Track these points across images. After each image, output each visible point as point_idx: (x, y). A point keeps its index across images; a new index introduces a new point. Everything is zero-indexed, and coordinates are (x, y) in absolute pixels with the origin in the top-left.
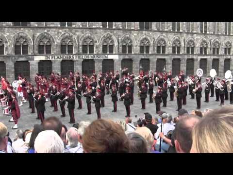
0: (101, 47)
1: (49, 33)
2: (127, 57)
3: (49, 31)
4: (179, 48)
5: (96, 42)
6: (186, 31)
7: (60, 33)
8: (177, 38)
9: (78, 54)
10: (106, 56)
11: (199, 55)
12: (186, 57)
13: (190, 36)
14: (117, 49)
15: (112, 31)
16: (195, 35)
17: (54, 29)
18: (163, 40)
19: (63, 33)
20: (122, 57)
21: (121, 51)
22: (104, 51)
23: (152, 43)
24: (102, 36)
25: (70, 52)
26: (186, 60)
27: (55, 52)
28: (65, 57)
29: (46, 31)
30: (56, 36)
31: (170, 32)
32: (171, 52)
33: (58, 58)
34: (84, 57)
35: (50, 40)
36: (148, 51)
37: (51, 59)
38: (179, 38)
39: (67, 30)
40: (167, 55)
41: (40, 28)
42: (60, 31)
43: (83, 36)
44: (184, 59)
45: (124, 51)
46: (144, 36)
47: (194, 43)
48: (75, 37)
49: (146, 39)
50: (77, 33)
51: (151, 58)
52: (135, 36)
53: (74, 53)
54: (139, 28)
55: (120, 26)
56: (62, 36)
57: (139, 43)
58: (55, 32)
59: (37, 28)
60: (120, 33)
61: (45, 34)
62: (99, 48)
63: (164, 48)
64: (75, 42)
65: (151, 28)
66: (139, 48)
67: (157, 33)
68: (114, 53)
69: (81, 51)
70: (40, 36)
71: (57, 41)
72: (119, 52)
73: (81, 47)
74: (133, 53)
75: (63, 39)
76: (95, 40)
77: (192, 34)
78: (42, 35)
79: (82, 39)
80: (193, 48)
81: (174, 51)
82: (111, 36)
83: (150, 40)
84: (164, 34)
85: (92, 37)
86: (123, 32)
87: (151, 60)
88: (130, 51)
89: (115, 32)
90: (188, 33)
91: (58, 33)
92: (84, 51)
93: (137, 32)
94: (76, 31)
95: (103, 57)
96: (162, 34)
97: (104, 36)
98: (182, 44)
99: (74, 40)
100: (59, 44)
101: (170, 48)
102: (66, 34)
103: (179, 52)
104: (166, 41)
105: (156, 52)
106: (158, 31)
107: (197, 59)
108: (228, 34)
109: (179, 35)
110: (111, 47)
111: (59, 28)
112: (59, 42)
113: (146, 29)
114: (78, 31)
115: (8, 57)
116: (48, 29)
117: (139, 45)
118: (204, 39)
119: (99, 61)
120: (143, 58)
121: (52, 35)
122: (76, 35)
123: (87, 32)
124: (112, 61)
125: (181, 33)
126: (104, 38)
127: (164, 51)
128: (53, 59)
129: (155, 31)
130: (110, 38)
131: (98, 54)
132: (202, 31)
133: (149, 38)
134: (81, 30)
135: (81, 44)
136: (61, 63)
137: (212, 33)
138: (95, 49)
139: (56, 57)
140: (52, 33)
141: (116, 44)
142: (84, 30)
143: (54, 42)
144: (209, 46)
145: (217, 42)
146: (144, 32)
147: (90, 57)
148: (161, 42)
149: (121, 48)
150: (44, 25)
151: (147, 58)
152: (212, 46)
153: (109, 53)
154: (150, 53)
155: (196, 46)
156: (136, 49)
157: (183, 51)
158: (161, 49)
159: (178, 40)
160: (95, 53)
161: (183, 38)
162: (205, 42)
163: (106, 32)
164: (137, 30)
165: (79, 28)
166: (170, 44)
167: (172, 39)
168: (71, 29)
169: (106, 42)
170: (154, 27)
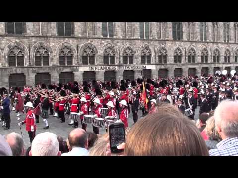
0: (140, 58)
1: (92, 43)
2: (163, 67)
3: (92, 41)
4: (207, 57)
5: (135, 52)
6: (212, 41)
7: (103, 43)
8: (205, 47)
9: (120, 65)
10: (145, 66)
11: (223, 63)
12: (213, 66)
13: (215, 45)
14: (154, 58)
15: (149, 41)
16: (219, 44)
17: (97, 40)
18: (193, 50)
19: (105, 44)
20: (158, 67)
21: (157, 61)
22: (143, 62)
23: (184, 53)
24: (141, 47)
25: (113, 62)
26: (213, 69)
27: (98, 62)
28: (108, 68)
29: (89, 41)
30: (99, 47)
31: (199, 42)
32: (200, 61)
33: (101, 68)
34: (125, 68)
35: (94, 50)
36: (180, 61)
37: (94, 69)
38: (206, 47)
39: (109, 40)
40: (197, 64)
41: (84, 38)
42: (103, 41)
43: (123, 47)
45: (160, 61)
46: (177, 47)
47: (219, 52)
48: (116, 48)
49: (178, 49)
50: (118, 44)
51: (184, 67)
52: (169, 46)
53: (116, 64)
54: (172, 39)
55: (156, 36)
56: (104, 47)
57: (173, 53)
58: (97, 42)
59: (81, 38)
60: (156, 43)
61: (89, 45)
62: (138, 58)
63: (194, 57)
64: (117, 52)
65: (182, 38)
66: (173, 58)
67: (187, 43)
68: (152, 63)
69: (122, 62)
70: (84, 47)
71: (101, 52)
72: (155, 62)
73: (122, 58)
74: (168, 63)
75: (105, 50)
76: (134, 50)
77: (217, 43)
78: (85, 45)
79: (123, 50)
80: (218, 57)
81: (202, 61)
84: (194, 44)
85: (132, 47)
86: (159, 43)
87: (184, 70)
88: (165, 61)
89: (152, 43)
90: (213, 43)
91: (100, 44)
92: (125, 62)
94: (117, 42)
95: (141, 68)
96: (192, 44)
97: (142, 47)
98: (209, 53)
99: (115, 51)
100: (102, 55)
101: (199, 58)
102: (109, 45)
103: (207, 61)
104: (195, 50)
105: (187, 61)
106: (189, 41)
109: (206, 44)
110: (149, 57)
111: (102, 38)
112: (102, 52)
113: (178, 38)
114: (119, 42)
115: (54, 68)
116: (91, 40)
117: (173, 55)
118: (227, 48)
119: (139, 71)
120: (177, 67)
121: (95, 45)
122: (116, 46)
123: (128, 42)
124: (150, 71)
125: (208, 42)
126: (142, 49)
127: (194, 61)
128: (97, 70)
129: (186, 41)
130: (147, 48)
131: (137, 64)
132: (225, 41)
133: (181, 48)
134: (121, 41)
135: (121, 55)
136: (104, 73)
137: (234, 42)
138: (134, 60)
139: (99, 68)
140: (95, 43)
141: (153, 54)
142: (125, 41)
143: (97, 52)
144: (232, 55)
146: (177, 42)
147: (130, 67)
148: (191, 51)
149: (157, 58)
150: (87, 35)
151: (180, 67)
152: (234, 54)
153: (148, 63)
154: (183, 63)
155: (221, 55)
156: (170, 59)
157: (210, 60)
158: (192, 58)
159: (205, 50)
160: (135, 63)
161: (210, 47)
162: (228, 50)
163: (143, 42)
164: (171, 41)
165: (120, 39)
166: (199, 54)
167: (201, 49)
168: (112, 39)
169: (144, 52)
170: (185, 37)
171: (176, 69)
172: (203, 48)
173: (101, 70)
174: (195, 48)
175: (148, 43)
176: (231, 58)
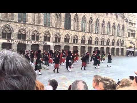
0: (43, 38)
1: (10, 25)
2: (57, 44)
3: (10, 24)
4: (84, 41)
5: (40, 34)
6: (88, 32)
7: (18, 26)
9: (29, 40)
10: (46, 43)
11: (94, 45)
12: (88, 46)
14: (52, 38)
15: (50, 28)
17: (14, 23)
18: (76, 36)
19: (20, 26)
20: (55, 44)
21: (54, 41)
22: (45, 40)
23: (71, 37)
24: (44, 31)
25: (24, 38)
27: (14, 38)
28: (21, 41)
29: (8, 23)
30: (15, 28)
31: (80, 31)
32: (80, 43)
33: (16, 41)
34: (32, 42)
35: (11, 30)
36: (68, 42)
37: (10, 42)
38: (85, 35)
39: (22, 24)
40: (79, 44)
41: (4, 21)
42: (18, 25)
43: (32, 30)
45: (56, 41)
46: (67, 33)
47: (92, 38)
48: (27, 29)
49: (68, 35)
51: (70, 45)
52: (62, 32)
53: (27, 40)
54: (64, 28)
55: (54, 25)
56: (19, 28)
57: (64, 36)
58: (14, 25)
60: (54, 30)
61: (8, 26)
63: (77, 40)
64: (27, 33)
65: (71, 28)
66: (64, 39)
67: (73, 31)
68: (50, 41)
69: (31, 39)
70: (4, 26)
73: (31, 36)
74: (61, 42)
75: (19, 30)
76: (39, 33)
77: (91, 33)
78: (5, 26)
79: (32, 32)
80: (91, 41)
81: (82, 42)
82: (49, 31)
83: (70, 35)
84: (77, 32)
85: (38, 30)
86: (56, 30)
87: (70, 47)
88: (59, 41)
89: (51, 29)
90: (89, 33)
91: (16, 26)
92: (33, 39)
93: (63, 30)
94: (28, 26)
95: (44, 44)
97: (45, 31)
98: (86, 38)
99: (27, 31)
100: (17, 33)
101: (80, 41)
102: (22, 27)
103: (84, 43)
105: (72, 42)
106: (74, 30)
107: (93, 47)
108: (108, 34)
109: (84, 33)
110: (49, 38)
111: (17, 23)
112: (17, 31)
113: (68, 28)
114: (29, 26)
116: (10, 23)
117: (64, 37)
118: (97, 36)
119: (42, 45)
120: (66, 45)
121: (12, 26)
122: (28, 28)
123: (35, 27)
124: (49, 46)
125: (85, 32)
126: (45, 32)
127: (77, 42)
128: (12, 42)
129: (73, 30)
130: (48, 32)
131: (41, 41)
132: (96, 32)
133: (69, 34)
134: (31, 26)
135: (31, 34)
136: (18, 45)
137: (101, 33)
138: (39, 38)
139: (14, 41)
140: (12, 25)
141: (52, 36)
142: (33, 26)
143: (13, 31)
144: (99, 40)
145: (103, 38)
146: (67, 30)
147: (36, 42)
148: (75, 37)
149: (54, 39)
150: (7, 20)
151: (68, 45)
152: (101, 40)
153: (48, 41)
154: (70, 43)
155: (93, 40)
156: (63, 40)
157: (86, 43)
158: (75, 41)
159: (84, 36)
160: (39, 40)
161: (86, 35)
162: (97, 38)
163: (46, 28)
164: (63, 29)
165: (30, 24)
166: (80, 38)
167: (81, 36)
168: (25, 24)
169: (46, 34)
170: (72, 28)
171: (65, 46)
172: (83, 35)
173: (16, 43)
174: (77, 35)
175: (49, 29)
176: (99, 42)
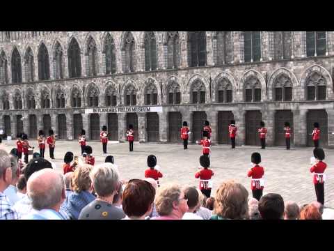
0: (143, 97)
1: (95, 83)
2: (173, 110)
3: (95, 80)
5: (137, 90)
9: (120, 106)
14: (160, 97)
18: (226, 80)
19: (106, 82)
20: (167, 110)
21: (165, 102)
23: (207, 86)
27: (100, 104)
29: (93, 81)
35: (97, 91)
38: (256, 73)
43: (124, 85)
44: (268, 111)
45: (170, 101)
47: (288, 79)
48: (117, 86)
49: (199, 81)
50: (119, 81)
51: (207, 110)
52: (182, 78)
53: (117, 105)
54: (187, 66)
55: (163, 66)
58: (100, 81)
61: (93, 85)
62: (141, 97)
64: (118, 91)
66: (189, 95)
67: (214, 69)
68: (158, 104)
69: (123, 103)
71: (102, 92)
72: (162, 102)
73: (123, 98)
74: (181, 103)
76: (136, 88)
82: (153, 81)
83: (204, 82)
84: (227, 70)
88: (178, 101)
89: (158, 75)
92: (128, 103)
93: (186, 71)
96: (224, 70)
98: (263, 83)
99: (116, 89)
100: (104, 95)
101: (238, 93)
102: (110, 83)
111: (103, 77)
112: (104, 92)
119: (142, 115)
122: (118, 83)
124: (156, 114)
126: (145, 85)
129: (212, 67)
130: (152, 84)
135: (122, 94)
138: (137, 99)
141: (159, 92)
142: (126, 76)
146: (195, 71)
151: (200, 110)
153: (153, 103)
154: (206, 103)
156: (186, 97)
160: (137, 104)
161: (264, 72)
163: (147, 76)
164: (185, 69)
165: (121, 75)
168: (113, 77)
170: (210, 60)
175: (153, 76)
